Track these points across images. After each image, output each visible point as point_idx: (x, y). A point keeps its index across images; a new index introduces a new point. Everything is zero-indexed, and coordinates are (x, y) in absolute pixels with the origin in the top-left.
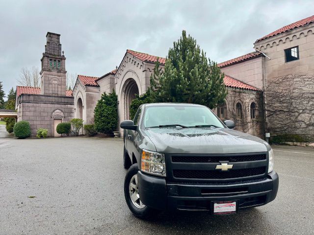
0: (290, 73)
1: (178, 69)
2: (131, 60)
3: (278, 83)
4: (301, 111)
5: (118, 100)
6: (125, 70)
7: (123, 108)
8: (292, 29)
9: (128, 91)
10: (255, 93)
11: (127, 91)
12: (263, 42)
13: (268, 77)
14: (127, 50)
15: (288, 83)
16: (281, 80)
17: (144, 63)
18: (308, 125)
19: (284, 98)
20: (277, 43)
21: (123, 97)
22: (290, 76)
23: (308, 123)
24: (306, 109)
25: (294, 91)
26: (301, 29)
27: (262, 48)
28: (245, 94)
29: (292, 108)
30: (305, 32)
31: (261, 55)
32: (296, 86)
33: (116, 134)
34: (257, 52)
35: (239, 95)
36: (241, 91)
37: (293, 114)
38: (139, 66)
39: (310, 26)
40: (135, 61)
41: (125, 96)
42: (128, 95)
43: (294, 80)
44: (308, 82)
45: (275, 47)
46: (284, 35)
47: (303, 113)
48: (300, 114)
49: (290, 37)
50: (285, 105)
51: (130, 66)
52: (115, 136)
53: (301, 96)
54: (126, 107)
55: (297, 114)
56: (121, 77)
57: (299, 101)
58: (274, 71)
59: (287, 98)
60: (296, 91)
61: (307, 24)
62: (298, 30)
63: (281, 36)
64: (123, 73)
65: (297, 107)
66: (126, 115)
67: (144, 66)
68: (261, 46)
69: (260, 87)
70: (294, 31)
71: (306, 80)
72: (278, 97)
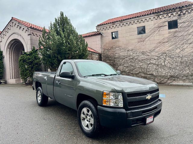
0: (114, 45)
1: (61, 36)
2: (16, 26)
3: (108, 50)
4: (119, 65)
5: (3, 55)
6: (10, 32)
7: (9, 61)
8: (115, 22)
9: (13, 48)
10: (98, 55)
11: (11, 48)
12: (101, 26)
13: (103, 46)
14: (12, 18)
15: (113, 50)
16: (110, 48)
17: (29, 29)
18: (122, 72)
19: (111, 58)
20: (108, 28)
21: (8, 53)
22: (114, 47)
23: (122, 71)
24: (121, 64)
25: (116, 54)
26: (119, 22)
27: (101, 30)
28: (93, 55)
29: (115, 63)
30: (121, 24)
31: (100, 34)
32: (117, 52)
33: (3, 81)
34: (98, 31)
35: (91, 56)
36: (92, 53)
37: (115, 66)
38: (25, 30)
39: (123, 22)
40: (20, 26)
41: (10, 52)
42: (13, 51)
43: (116, 49)
44: (122, 50)
45: (107, 31)
46: (111, 24)
47: (120, 66)
48: (118, 66)
49: (114, 26)
50: (112, 61)
51: (15, 29)
52: (2, 83)
53: (119, 58)
54: (11, 60)
55: (117, 66)
56: (6, 38)
57: (118, 60)
58: (107, 43)
59: (113, 58)
60: (117, 54)
61: (122, 20)
62: (118, 23)
63: (110, 24)
64: (8, 35)
65: (117, 63)
66: (11, 66)
67: (29, 31)
68: (100, 28)
69: (100, 52)
70: (116, 23)
71: (121, 49)
72: (108, 57)
